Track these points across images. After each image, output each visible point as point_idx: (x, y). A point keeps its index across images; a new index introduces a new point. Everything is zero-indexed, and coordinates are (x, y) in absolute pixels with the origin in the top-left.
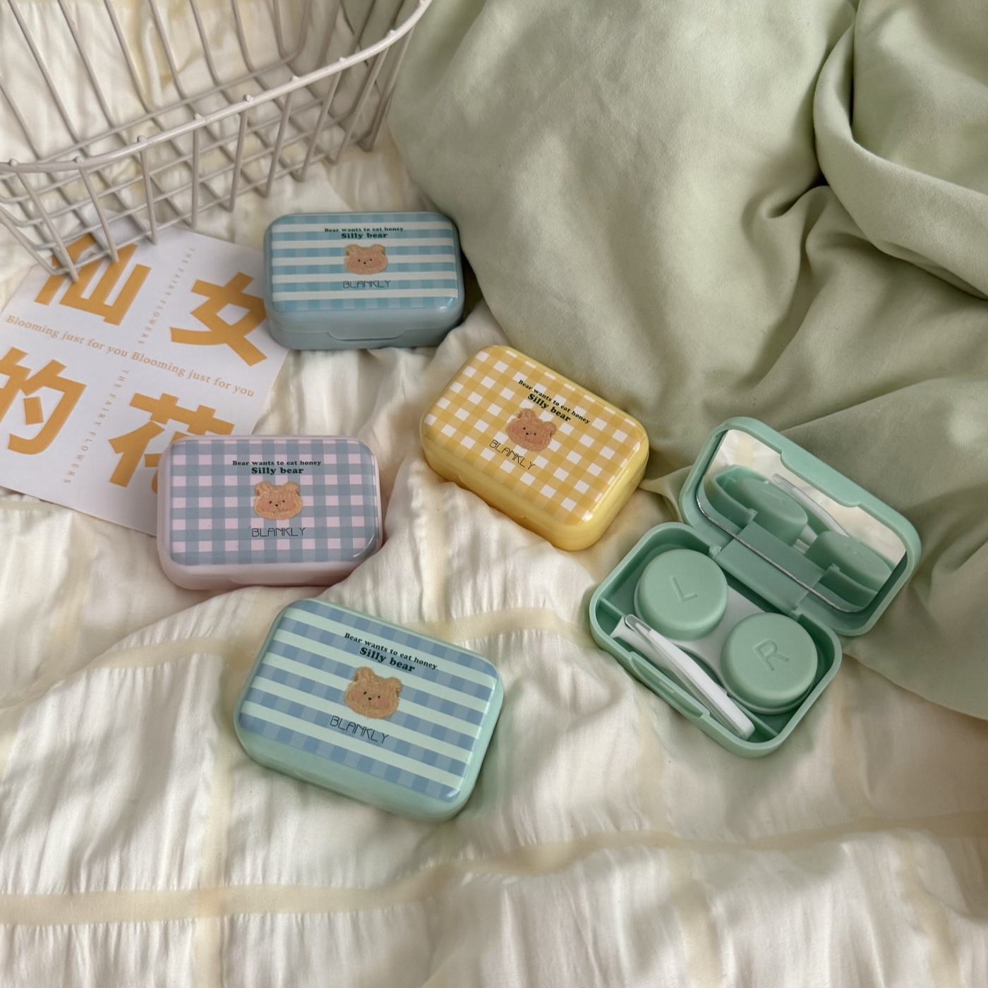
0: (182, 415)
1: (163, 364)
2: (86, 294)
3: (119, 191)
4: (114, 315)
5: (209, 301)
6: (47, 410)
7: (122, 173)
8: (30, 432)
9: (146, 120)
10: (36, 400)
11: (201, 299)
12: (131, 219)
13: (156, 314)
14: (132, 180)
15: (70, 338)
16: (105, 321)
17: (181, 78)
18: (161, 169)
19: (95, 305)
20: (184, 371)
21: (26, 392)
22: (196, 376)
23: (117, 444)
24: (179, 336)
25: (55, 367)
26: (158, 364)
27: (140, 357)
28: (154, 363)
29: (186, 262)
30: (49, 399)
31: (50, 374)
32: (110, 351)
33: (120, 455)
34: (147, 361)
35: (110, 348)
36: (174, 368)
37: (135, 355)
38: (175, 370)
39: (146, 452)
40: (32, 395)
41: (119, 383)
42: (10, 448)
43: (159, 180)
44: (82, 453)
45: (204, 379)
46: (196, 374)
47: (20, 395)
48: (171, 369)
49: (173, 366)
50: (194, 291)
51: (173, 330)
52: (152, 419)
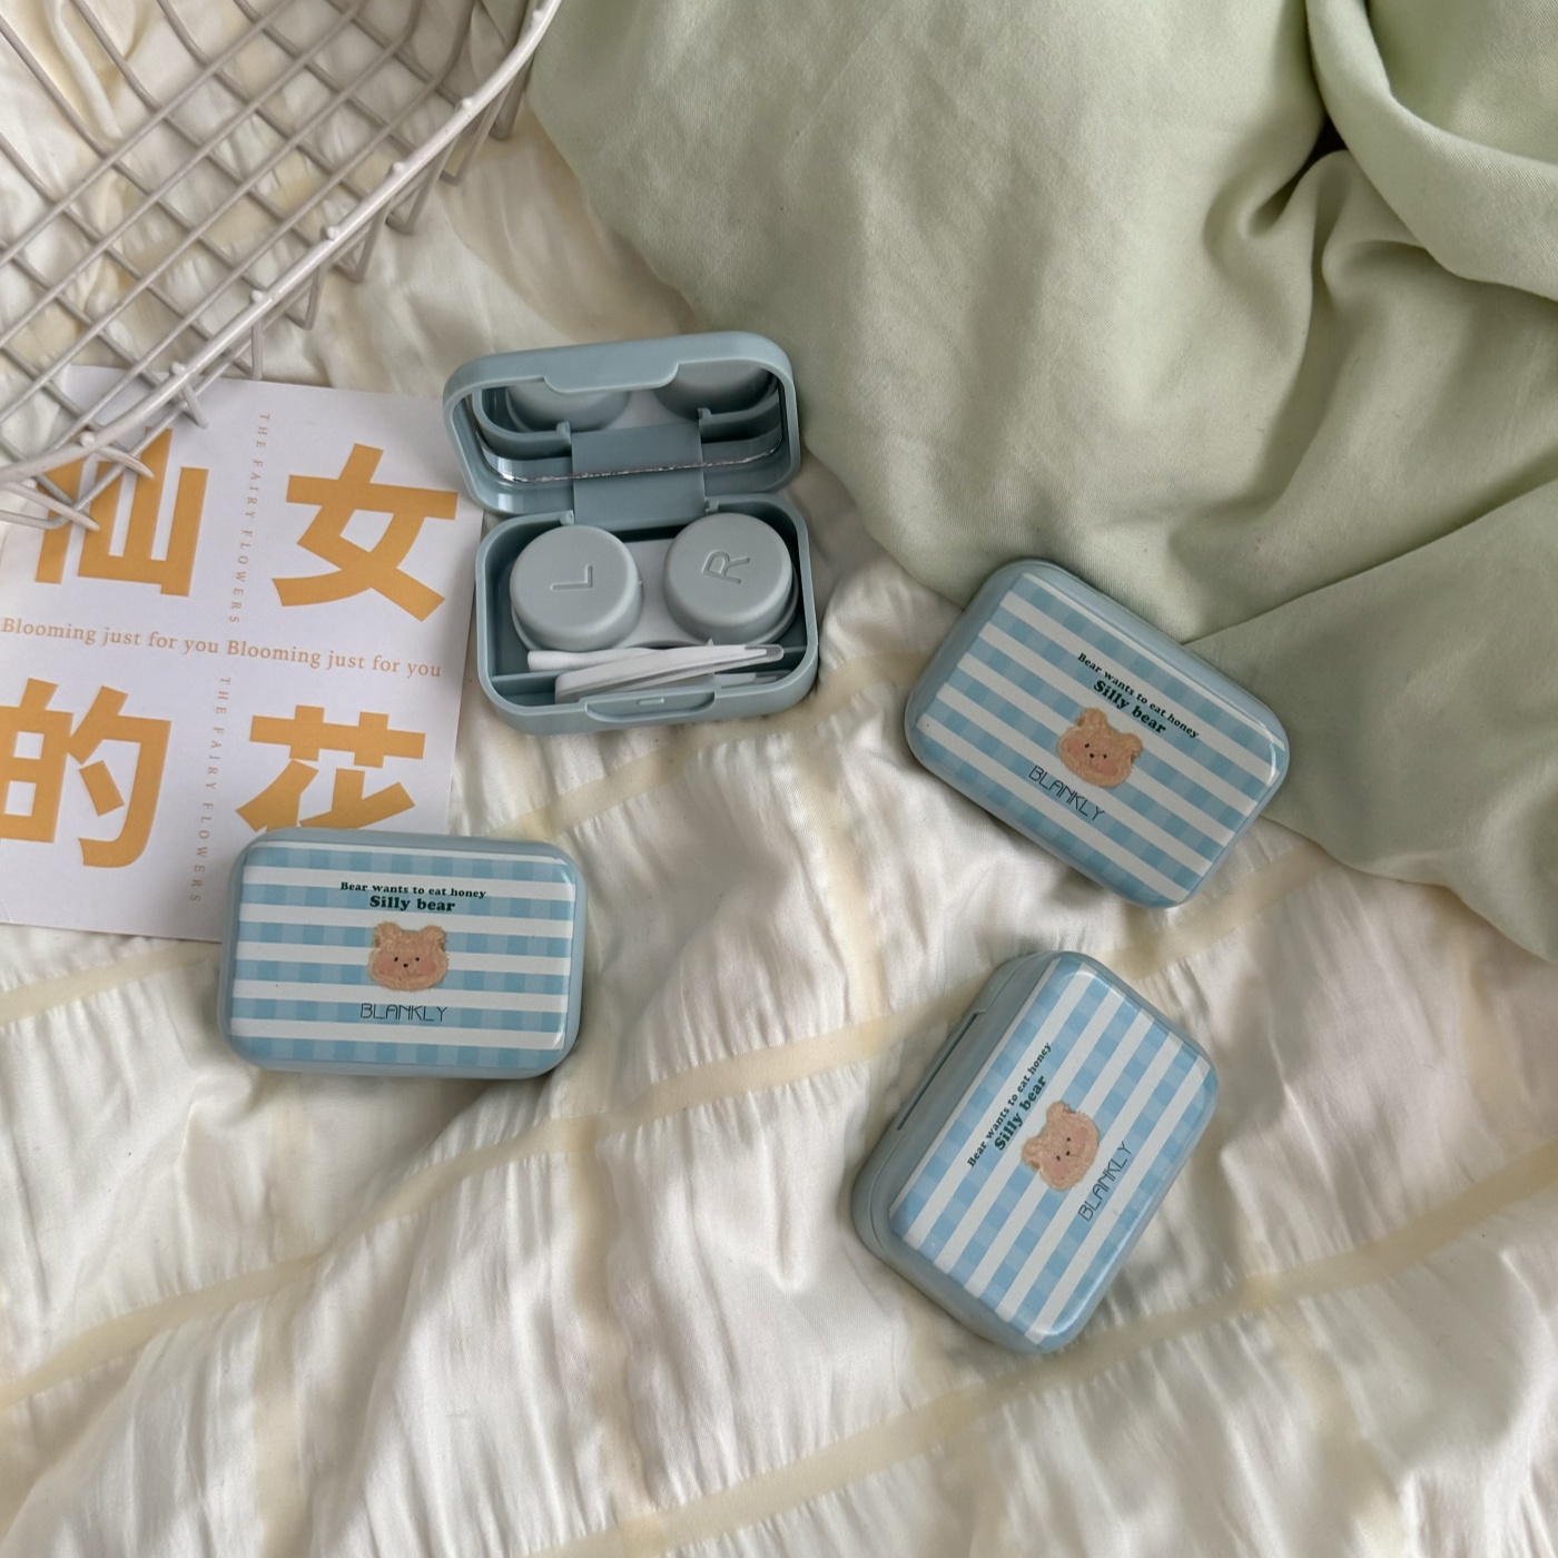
0: (338, 737)
2: (116, 548)
4: (174, 577)
5: (321, 511)
6: (124, 782)
8: (109, 827)
10: (100, 767)
11: (309, 512)
13: (243, 560)
15: (116, 638)
16: (162, 592)
19: (135, 567)
20: (319, 656)
21: (81, 759)
22: (340, 662)
23: (250, 814)
24: (293, 592)
25: (108, 700)
26: (272, 653)
28: (265, 653)
29: (260, 444)
30: (119, 758)
31: (107, 715)
32: (188, 648)
34: (252, 652)
35: (187, 642)
37: (231, 647)
38: (304, 657)
39: (302, 815)
40: (90, 761)
41: (221, 703)
42: (87, 862)
44: (203, 844)
45: (354, 664)
46: (338, 658)
47: (71, 766)
48: (297, 657)
49: (297, 651)
50: (290, 499)
51: (278, 583)
52: (292, 755)
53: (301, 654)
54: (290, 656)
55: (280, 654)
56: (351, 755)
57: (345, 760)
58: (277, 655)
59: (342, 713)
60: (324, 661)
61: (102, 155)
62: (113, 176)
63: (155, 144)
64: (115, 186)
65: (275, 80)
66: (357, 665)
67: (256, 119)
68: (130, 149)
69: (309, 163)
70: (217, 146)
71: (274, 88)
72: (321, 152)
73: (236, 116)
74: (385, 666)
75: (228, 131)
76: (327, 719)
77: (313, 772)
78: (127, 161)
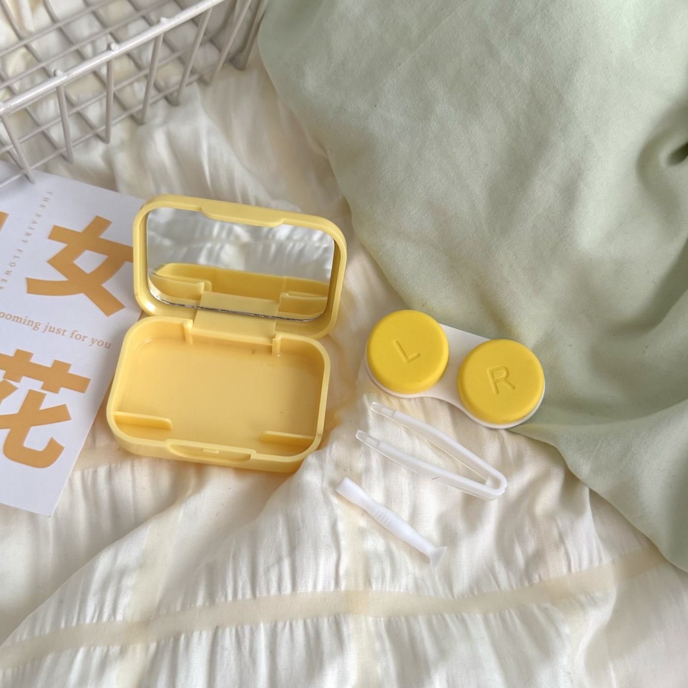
0: (36, 372)
5: (67, 246)
11: (59, 246)
13: (12, 265)
20: (39, 324)
22: (52, 330)
26: (13, 317)
28: (9, 317)
29: (42, 206)
45: (60, 332)
46: (51, 327)
48: (26, 323)
49: (28, 319)
50: (51, 237)
51: (29, 281)
52: (5, 377)
53: (30, 321)
54: (23, 321)
55: (17, 319)
56: (41, 383)
57: (36, 385)
58: (16, 319)
59: (43, 359)
60: (42, 328)
61: (20, 38)
62: (24, 50)
63: (52, 40)
64: (24, 56)
66: (61, 333)
67: (109, 37)
68: (37, 38)
69: (132, 64)
70: (84, 46)
72: (140, 58)
73: (99, 33)
74: (78, 337)
75: (93, 38)
76: (33, 360)
77: (14, 389)
78: (34, 45)
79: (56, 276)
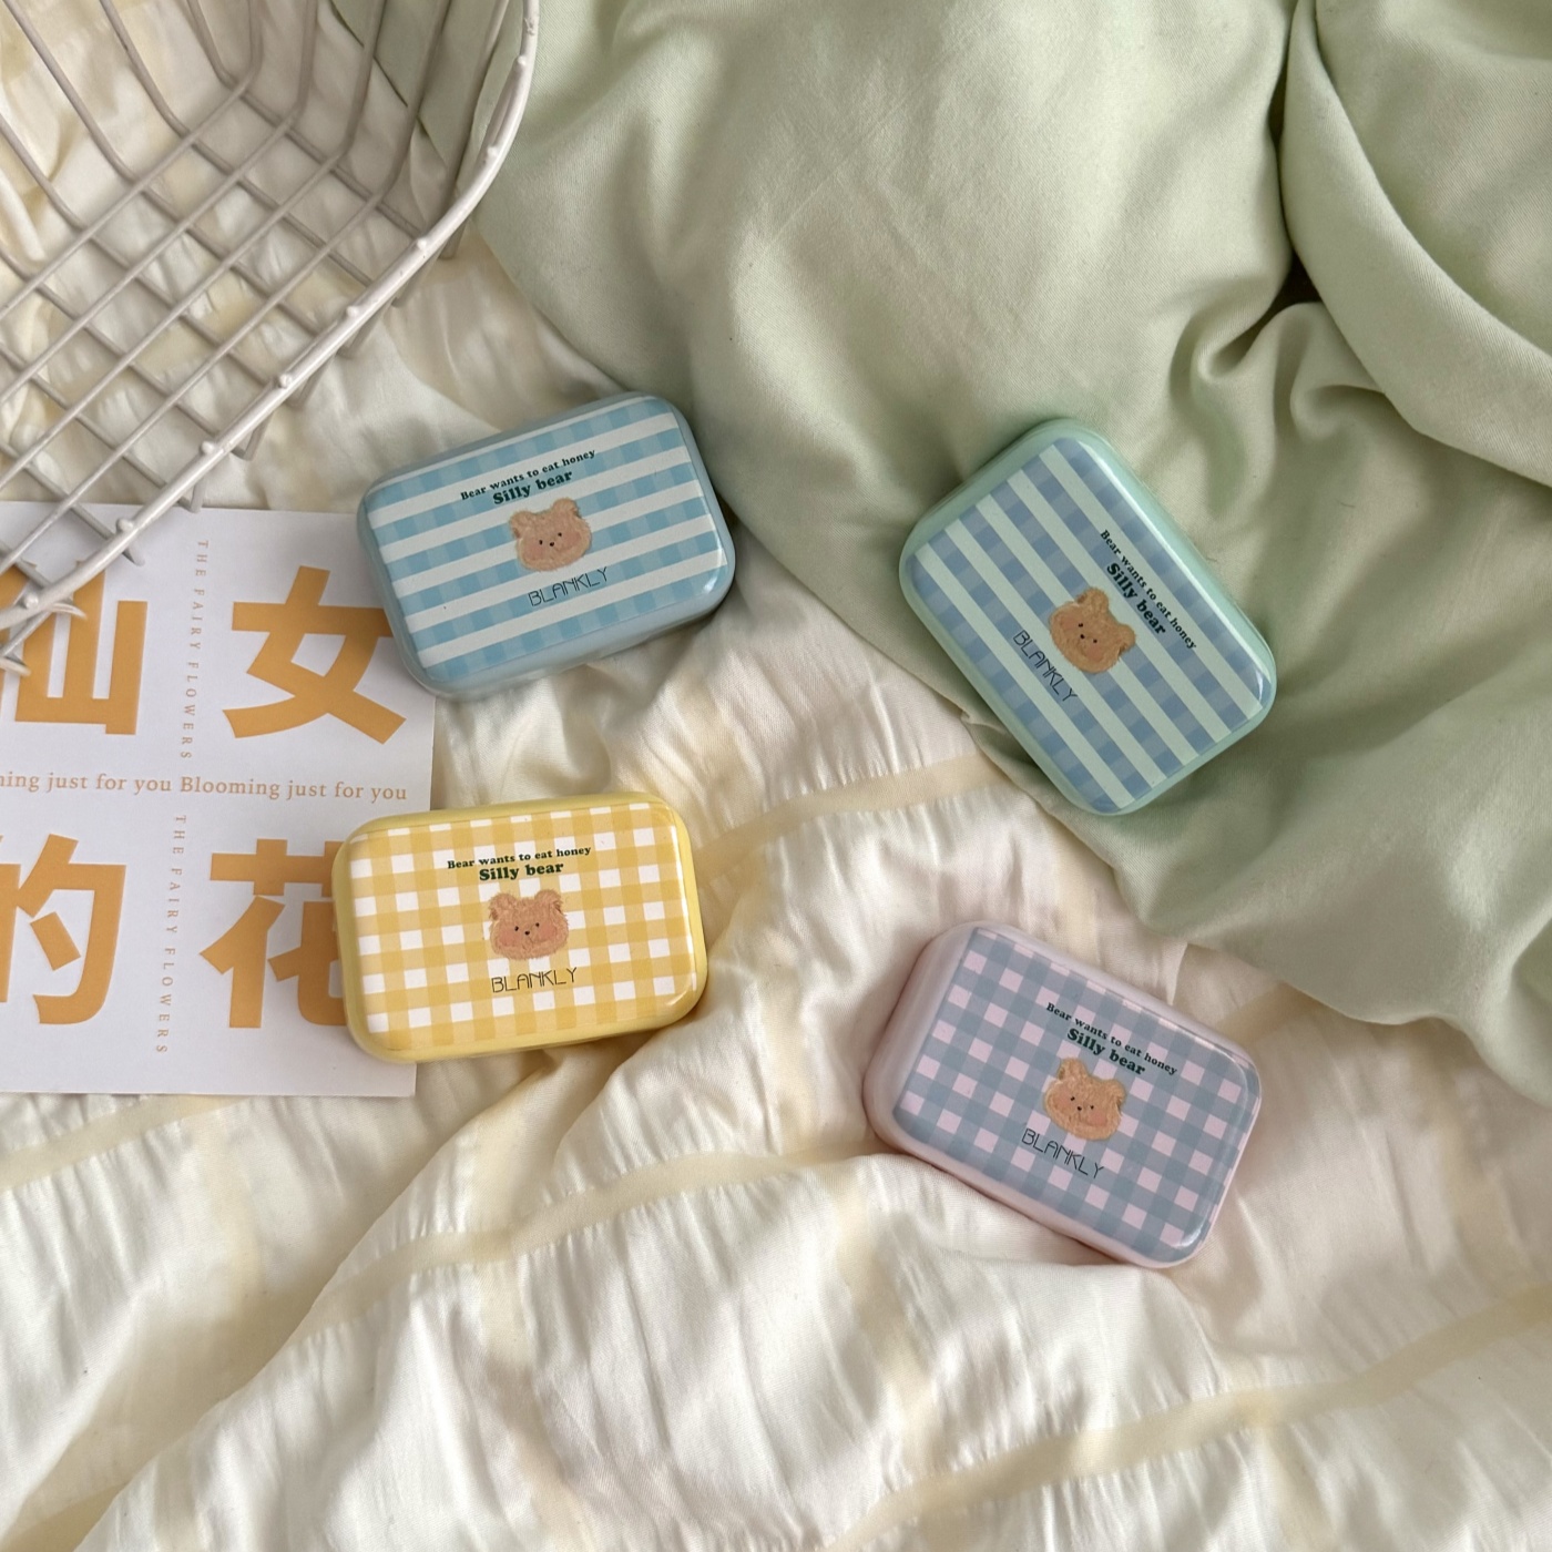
0: (302, 870)
1: (237, 785)
2: (55, 689)
3: (31, 463)
4: (119, 715)
5: (270, 635)
6: (79, 933)
7: (22, 421)
8: (66, 981)
9: (28, 297)
10: (52, 918)
11: (257, 640)
12: (74, 516)
13: (190, 693)
14: (46, 435)
15: (62, 784)
16: (108, 732)
17: (59, 190)
18: (90, 398)
19: (76, 707)
20: (278, 787)
21: (31, 913)
22: (301, 792)
23: (216, 956)
24: (246, 723)
25: (57, 848)
26: (228, 788)
27: (194, 783)
28: (221, 788)
29: (200, 572)
30: (72, 909)
31: (57, 863)
32: (139, 788)
33: (229, 973)
34: (208, 787)
35: (137, 782)
36: (259, 786)
37: (184, 784)
38: (262, 789)
39: (269, 955)
40: (43, 913)
41: (178, 843)
42: (42, 1021)
43: (94, 417)
44: (166, 991)
45: (315, 792)
46: (299, 788)
47: (22, 921)
48: (255, 790)
49: (255, 784)
50: (236, 626)
51: (230, 715)
52: (256, 892)
54: (247, 789)
55: (236, 788)
57: (312, 892)
58: (234, 789)
59: (306, 844)
60: (285, 792)
61: (25, 279)
62: (37, 301)
63: (80, 264)
64: (40, 313)
65: (204, 198)
66: (320, 795)
67: (187, 239)
68: (54, 271)
69: (244, 285)
70: (147, 268)
71: (206, 206)
73: (166, 236)
74: (348, 792)
75: (157, 252)
76: (290, 852)
77: (279, 908)
78: (51, 284)
79: (272, 695)
